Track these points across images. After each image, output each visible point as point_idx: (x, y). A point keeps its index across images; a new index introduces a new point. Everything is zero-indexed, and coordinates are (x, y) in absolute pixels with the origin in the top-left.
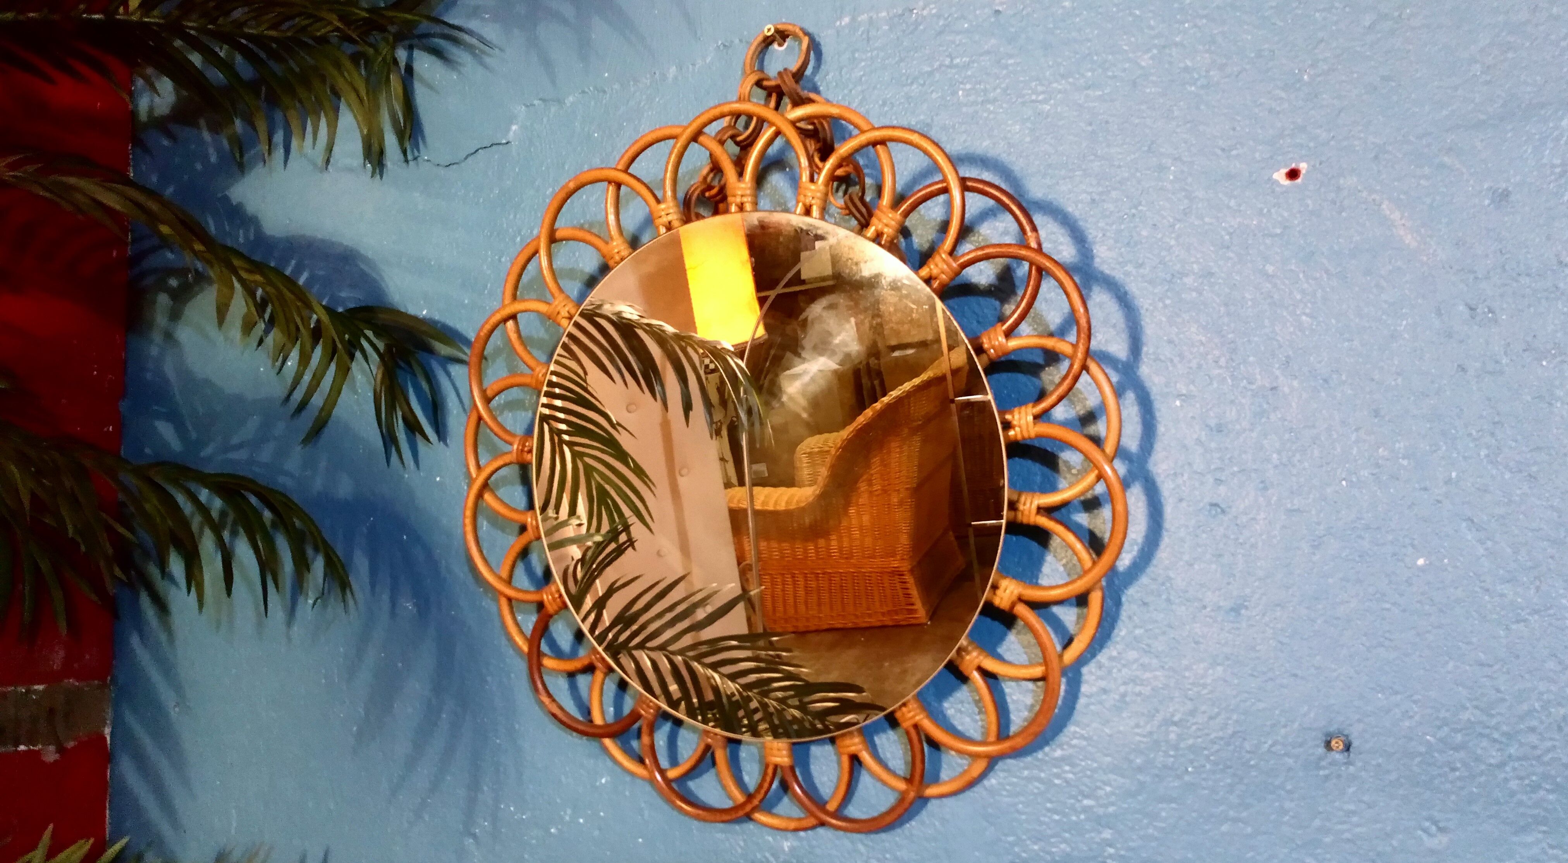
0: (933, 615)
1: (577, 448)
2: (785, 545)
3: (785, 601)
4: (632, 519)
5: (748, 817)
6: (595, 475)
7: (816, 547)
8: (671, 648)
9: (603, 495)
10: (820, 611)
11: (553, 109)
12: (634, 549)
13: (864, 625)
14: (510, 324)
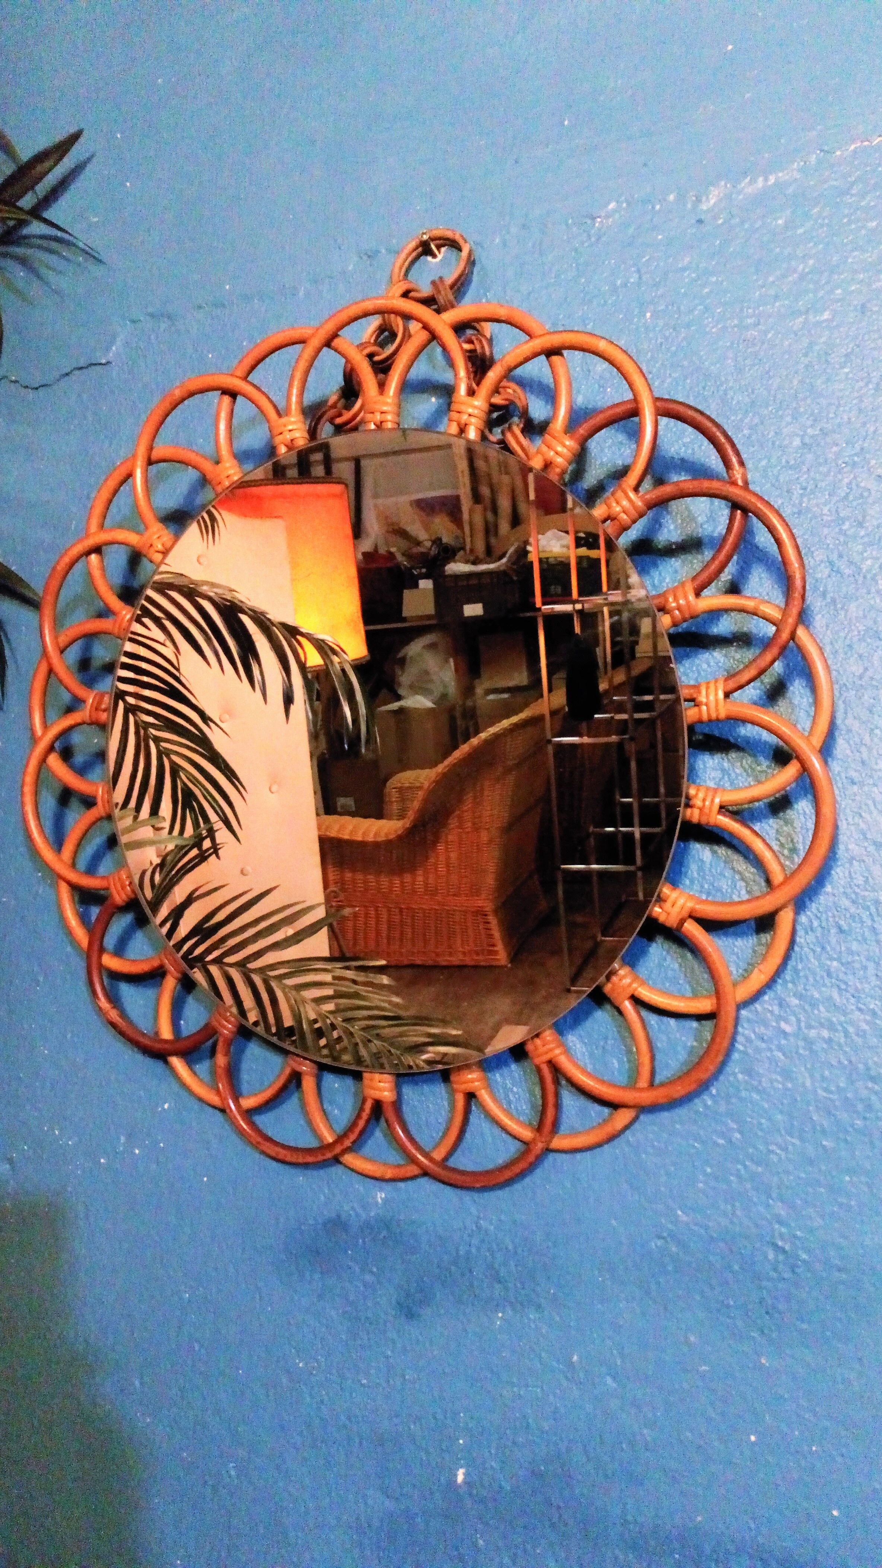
0: (515, 957)
1: (163, 744)
2: (371, 878)
3: (366, 934)
4: (218, 825)
5: (336, 1160)
6: (181, 774)
7: (402, 883)
8: (252, 966)
9: (189, 795)
10: (401, 946)
11: (163, 326)
12: (218, 857)
13: (445, 963)
14: (93, 557)
